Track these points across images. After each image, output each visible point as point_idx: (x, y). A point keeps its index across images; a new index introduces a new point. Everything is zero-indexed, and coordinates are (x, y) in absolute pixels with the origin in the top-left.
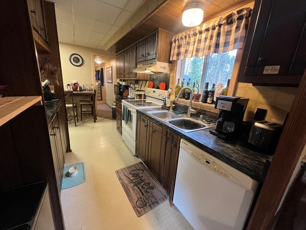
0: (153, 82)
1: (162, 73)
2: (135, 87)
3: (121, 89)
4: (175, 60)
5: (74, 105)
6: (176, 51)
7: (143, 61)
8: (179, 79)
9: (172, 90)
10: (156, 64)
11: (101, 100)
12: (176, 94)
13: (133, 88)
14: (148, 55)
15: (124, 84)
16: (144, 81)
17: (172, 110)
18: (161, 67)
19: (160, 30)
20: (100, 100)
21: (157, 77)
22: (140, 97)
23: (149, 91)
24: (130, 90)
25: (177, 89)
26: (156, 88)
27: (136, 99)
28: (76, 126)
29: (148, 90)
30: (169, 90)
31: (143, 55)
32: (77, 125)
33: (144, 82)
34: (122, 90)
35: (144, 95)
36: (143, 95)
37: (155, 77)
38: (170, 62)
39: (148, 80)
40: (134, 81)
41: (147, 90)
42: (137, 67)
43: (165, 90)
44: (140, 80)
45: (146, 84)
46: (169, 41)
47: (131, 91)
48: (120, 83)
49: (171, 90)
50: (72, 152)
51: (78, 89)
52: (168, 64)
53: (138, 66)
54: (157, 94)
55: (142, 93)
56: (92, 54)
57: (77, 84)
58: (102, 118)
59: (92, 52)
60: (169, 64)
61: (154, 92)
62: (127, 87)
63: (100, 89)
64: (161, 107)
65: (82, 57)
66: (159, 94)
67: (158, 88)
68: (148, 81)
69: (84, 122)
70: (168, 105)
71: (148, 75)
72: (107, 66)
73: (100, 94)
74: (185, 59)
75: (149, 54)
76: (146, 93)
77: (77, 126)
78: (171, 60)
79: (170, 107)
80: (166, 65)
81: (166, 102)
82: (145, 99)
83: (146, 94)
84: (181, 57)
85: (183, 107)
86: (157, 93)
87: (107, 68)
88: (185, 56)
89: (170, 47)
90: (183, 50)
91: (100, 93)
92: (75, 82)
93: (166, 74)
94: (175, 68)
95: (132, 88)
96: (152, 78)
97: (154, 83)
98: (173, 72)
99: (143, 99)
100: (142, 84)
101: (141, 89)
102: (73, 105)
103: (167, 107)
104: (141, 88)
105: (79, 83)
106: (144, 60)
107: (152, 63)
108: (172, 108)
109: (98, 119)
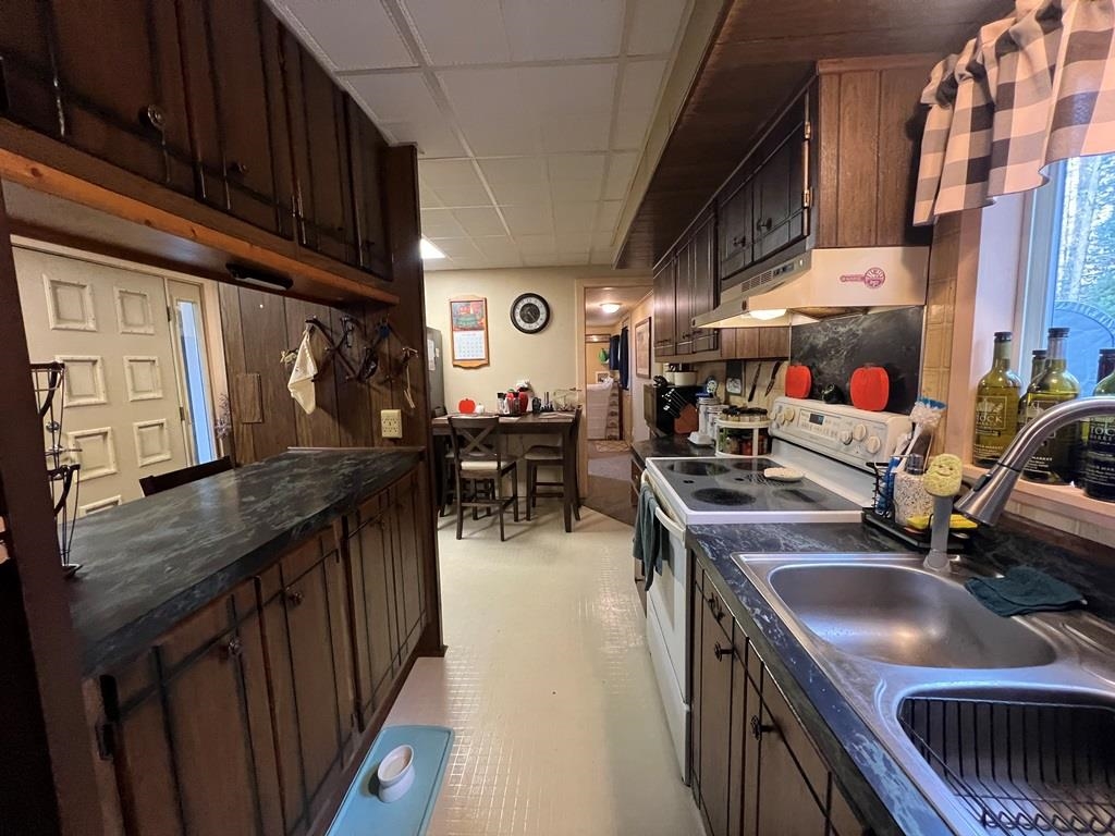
0: (810, 368)
1: (866, 309)
2: (728, 394)
3: (666, 403)
4: (960, 212)
5: (502, 464)
6: (962, 148)
7: (741, 266)
8: (1001, 338)
9: (945, 415)
10: (808, 266)
11: (621, 438)
12: (978, 440)
13: (719, 399)
14: (764, 229)
15: (678, 379)
16: (764, 364)
17: (951, 552)
18: (844, 279)
19: (831, 68)
20: (616, 439)
21: (832, 339)
22: (741, 446)
23: (789, 411)
24: (702, 408)
25: (987, 407)
26: (828, 400)
27: (719, 455)
28: (503, 540)
29: (781, 407)
30: (920, 412)
31: (743, 241)
32: (505, 537)
33: (768, 368)
34: (667, 408)
35: (763, 432)
36: (756, 433)
37: (821, 340)
38: (916, 237)
39: (786, 359)
40: (724, 364)
41: (776, 408)
42: (722, 301)
43: (891, 408)
44: (746, 360)
45: (773, 377)
46: (898, 114)
47: (707, 413)
48: (668, 377)
49: (935, 413)
50: (443, 656)
51: (530, 408)
52: (899, 250)
53: (724, 297)
54: (834, 434)
55: (753, 424)
56: (576, 286)
57: (526, 389)
58: (600, 515)
59: (579, 278)
60: (905, 254)
61: (815, 419)
62: (690, 395)
63: (616, 399)
64: (859, 520)
65: (546, 299)
66: (845, 435)
67: (840, 397)
68: (786, 364)
69: (535, 525)
70: (914, 514)
71: (782, 331)
72: (639, 317)
73: (617, 418)
74: (1052, 182)
75: (769, 225)
76: (774, 425)
77: (509, 538)
78: (920, 217)
79: (925, 535)
80: (888, 259)
81: (897, 493)
82: (769, 450)
83: (773, 431)
84: (1016, 176)
85: (1067, 555)
86: (830, 426)
87: (636, 327)
88: (1057, 153)
89: (905, 145)
90: (1024, 121)
91: (616, 414)
92: (522, 383)
93: (895, 315)
94: (963, 267)
95: (711, 396)
96: (807, 347)
97: (820, 373)
98: (947, 293)
99: (755, 455)
100: (757, 377)
101: (753, 405)
102: (499, 465)
103: (900, 528)
104: (750, 399)
105: (534, 386)
106: (749, 261)
107: (784, 269)
108: (952, 539)
109: (584, 518)
